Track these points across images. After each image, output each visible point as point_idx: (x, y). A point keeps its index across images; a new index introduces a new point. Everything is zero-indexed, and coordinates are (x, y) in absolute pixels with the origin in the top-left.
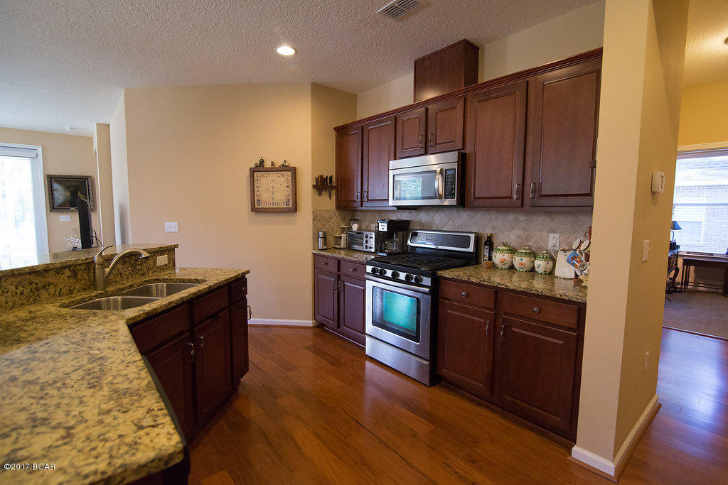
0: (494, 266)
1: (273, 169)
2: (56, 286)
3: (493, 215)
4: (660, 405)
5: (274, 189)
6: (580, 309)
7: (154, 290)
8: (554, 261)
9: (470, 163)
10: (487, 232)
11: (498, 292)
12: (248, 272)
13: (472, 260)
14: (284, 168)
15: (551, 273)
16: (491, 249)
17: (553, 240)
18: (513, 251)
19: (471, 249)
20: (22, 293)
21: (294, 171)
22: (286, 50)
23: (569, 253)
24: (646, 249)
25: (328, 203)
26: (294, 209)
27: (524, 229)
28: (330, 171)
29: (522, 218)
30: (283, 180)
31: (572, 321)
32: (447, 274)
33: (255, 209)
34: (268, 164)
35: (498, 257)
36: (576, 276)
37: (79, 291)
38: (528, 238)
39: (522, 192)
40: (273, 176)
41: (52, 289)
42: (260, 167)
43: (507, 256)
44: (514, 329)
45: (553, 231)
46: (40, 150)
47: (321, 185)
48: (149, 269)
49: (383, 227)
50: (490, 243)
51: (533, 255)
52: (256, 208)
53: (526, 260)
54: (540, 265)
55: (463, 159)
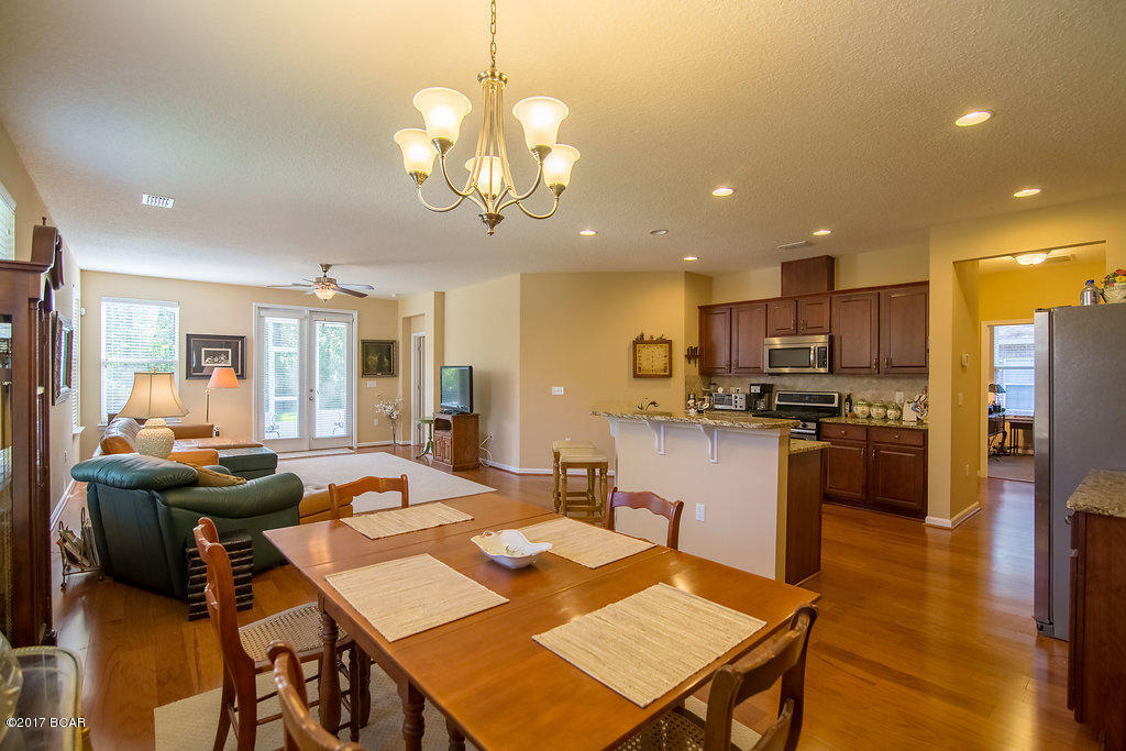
0: (856, 416)
1: (651, 342)
3: (852, 380)
5: (653, 358)
6: (925, 433)
8: (901, 410)
9: (837, 342)
10: (846, 392)
11: (868, 429)
13: (836, 412)
14: (662, 341)
15: (899, 419)
16: (851, 405)
17: (899, 397)
18: (870, 405)
19: (836, 405)
21: (670, 342)
23: (912, 405)
24: (961, 399)
25: (694, 369)
26: (670, 376)
27: (877, 389)
28: (695, 344)
30: (661, 351)
31: (921, 442)
32: (827, 420)
33: (635, 376)
34: (646, 338)
35: (859, 410)
36: (918, 419)
38: (880, 396)
39: (878, 364)
40: (653, 348)
42: (640, 341)
43: (866, 409)
44: (882, 451)
45: (898, 390)
46: (355, 315)
47: (691, 355)
49: (757, 390)
50: (849, 399)
51: (886, 407)
52: (638, 374)
53: (880, 410)
54: (891, 413)
55: (831, 339)
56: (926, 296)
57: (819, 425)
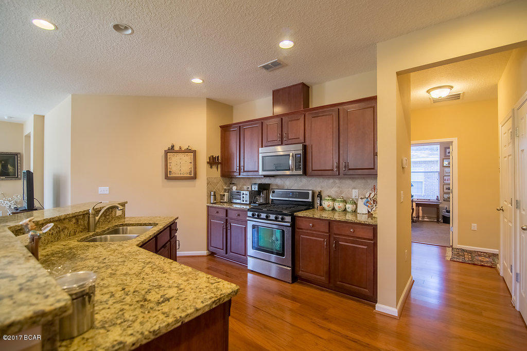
0: (324, 209)
1: (181, 151)
2: (68, 229)
3: (321, 180)
4: (414, 281)
5: (181, 164)
6: (374, 228)
7: (121, 231)
8: (356, 204)
9: (309, 150)
10: (318, 190)
11: (330, 223)
12: (178, 218)
13: (310, 206)
14: (188, 151)
15: (355, 212)
16: (321, 199)
17: (355, 193)
18: (334, 200)
19: (310, 200)
20: (52, 234)
21: (194, 152)
22: (197, 81)
23: (364, 200)
24: (402, 195)
25: (216, 172)
26: (195, 178)
27: (339, 187)
28: (217, 153)
29: (337, 181)
30: (188, 158)
31: (371, 235)
32: (300, 214)
34: (177, 148)
35: (326, 204)
36: (369, 212)
37: (79, 233)
38: (341, 192)
39: (338, 167)
40: (181, 155)
41: (66, 231)
42: (171, 150)
43: (331, 203)
44: (340, 243)
45: (354, 188)
47: (212, 162)
48: (112, 218)
49: (255, 188)
50: (320, 195)
51: (345, 202)
52: (168, 177)
53: (341, 205)
54: (350, 207)
55: (305, 148)
56: (374, 109)
57: (294, 219)
